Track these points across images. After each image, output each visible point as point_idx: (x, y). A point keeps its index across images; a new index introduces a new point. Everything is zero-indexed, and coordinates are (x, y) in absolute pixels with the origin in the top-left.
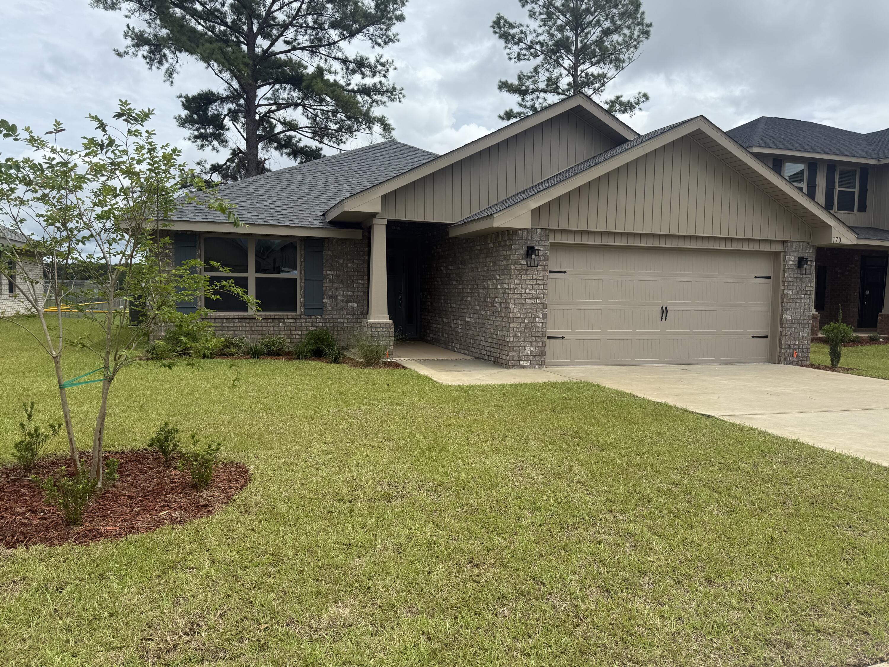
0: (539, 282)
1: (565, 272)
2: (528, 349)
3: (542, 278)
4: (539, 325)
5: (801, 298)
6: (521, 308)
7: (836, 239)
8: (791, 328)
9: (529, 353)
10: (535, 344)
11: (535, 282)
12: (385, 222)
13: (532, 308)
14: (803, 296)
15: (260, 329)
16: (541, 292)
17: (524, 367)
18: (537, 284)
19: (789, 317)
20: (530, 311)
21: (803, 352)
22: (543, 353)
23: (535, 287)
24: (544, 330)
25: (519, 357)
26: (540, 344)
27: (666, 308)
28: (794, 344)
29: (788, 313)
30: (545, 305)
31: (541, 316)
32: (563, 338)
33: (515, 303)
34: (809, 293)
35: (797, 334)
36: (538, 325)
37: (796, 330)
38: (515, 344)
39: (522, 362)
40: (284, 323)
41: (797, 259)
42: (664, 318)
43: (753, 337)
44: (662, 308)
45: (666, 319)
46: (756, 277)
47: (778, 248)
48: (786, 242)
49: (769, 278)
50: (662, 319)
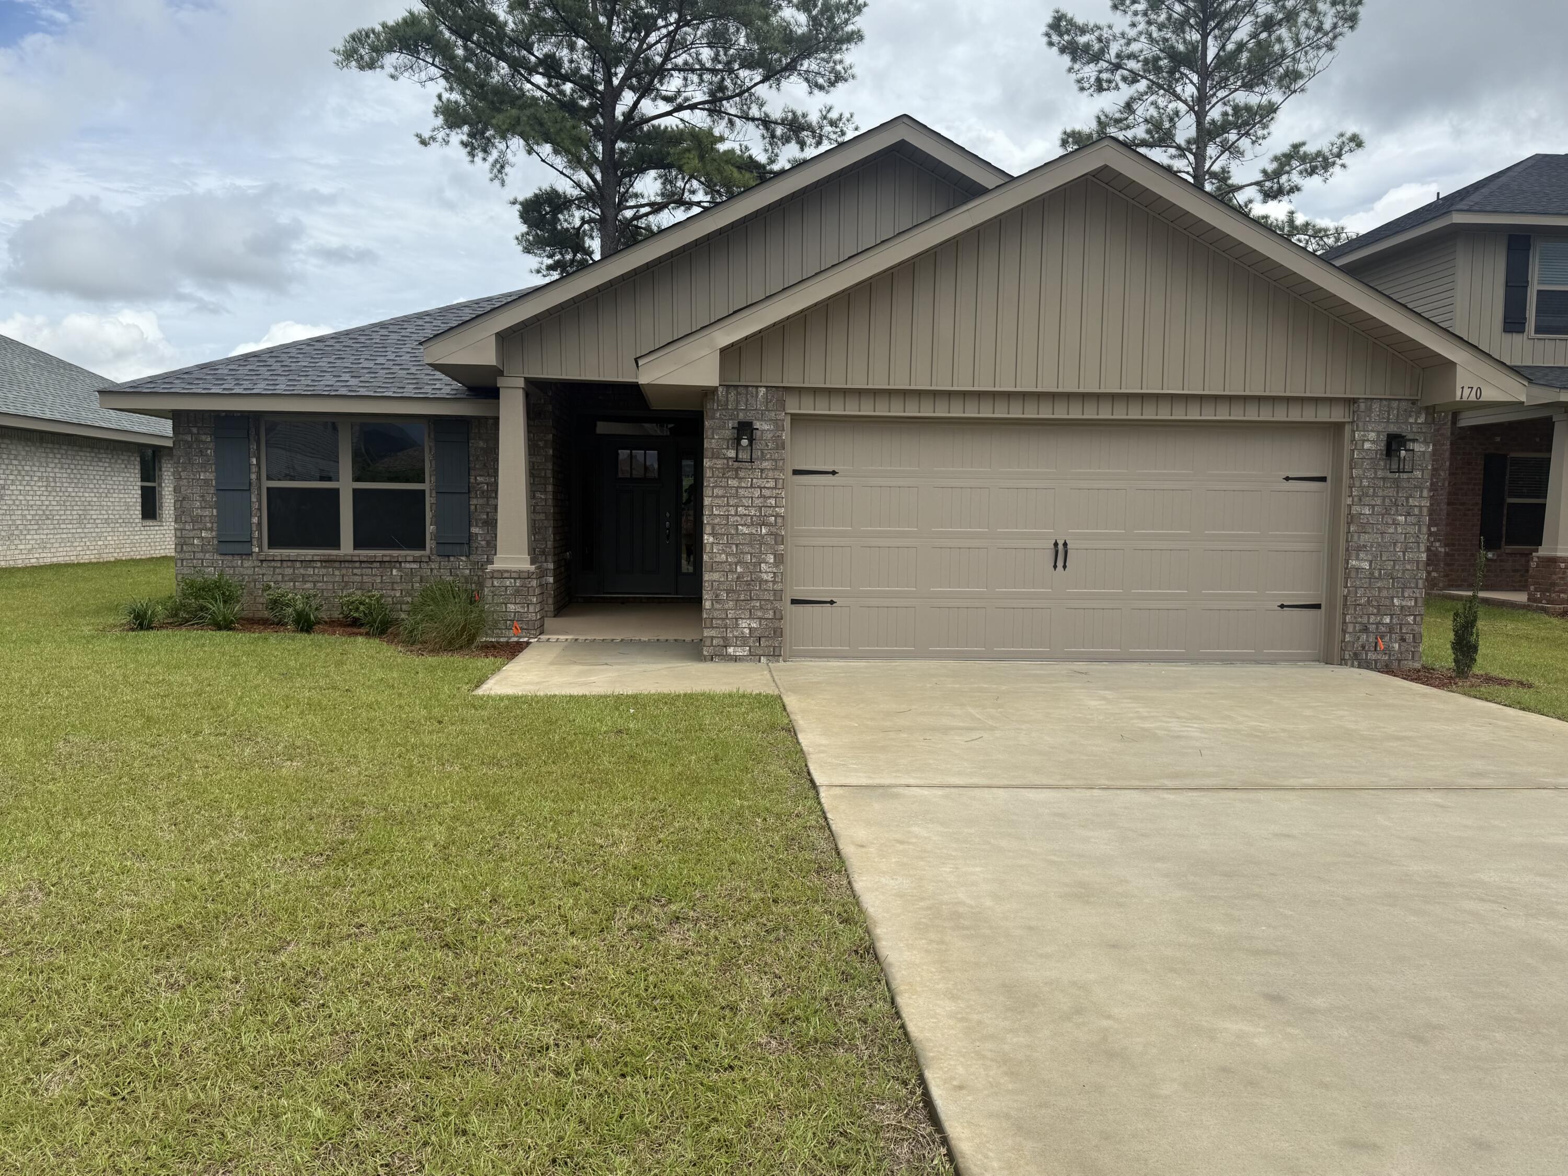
0: (766, 493)
1: (834, 473)
2: (743, 624)
3: (771, 484)
4: (769, 577)
5: (1396, 524)
6: (728, 544)
7: (1467, 391)
8: (1370, 587)
9: (747, 631)
10: (759, 614)
11: (757, 493)
12: (522, 385)
13: (750, 544)
14: (1401, 519)
15: (358, 579)
16: (770, 511)
17: (736, 659)
18: (761, 496)
19: (1366, 565)
20: (746, 549)
21: (1403, 640)
22: (778, 633)
23: (758, 502)
24: (778, 587)
25: (725, 639)
26: (770, 614)
27: (1065, 544)
28: (1378, 624)
29: (1362, 555)
30: (779, 539)
31: (771, 559)
32: (832, 602)
33: (713, 534)
34: (1416, 511)
35: (1388, 602)
36: (765, 577)
37: (1384, 593)
38: (716, 614)
39: (731, 650)
40: (400, 569)
41: (1383, 437)
42: (1060, 563)
43: (1282, 606)
44: (1056, 544)
45: (1065, 567)
46: (1287, 479)
47: (1337, 415)
48: (1355, 401)
49: (1323, 479)
50: (1055, 567)
